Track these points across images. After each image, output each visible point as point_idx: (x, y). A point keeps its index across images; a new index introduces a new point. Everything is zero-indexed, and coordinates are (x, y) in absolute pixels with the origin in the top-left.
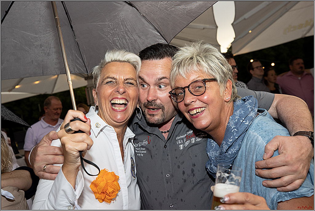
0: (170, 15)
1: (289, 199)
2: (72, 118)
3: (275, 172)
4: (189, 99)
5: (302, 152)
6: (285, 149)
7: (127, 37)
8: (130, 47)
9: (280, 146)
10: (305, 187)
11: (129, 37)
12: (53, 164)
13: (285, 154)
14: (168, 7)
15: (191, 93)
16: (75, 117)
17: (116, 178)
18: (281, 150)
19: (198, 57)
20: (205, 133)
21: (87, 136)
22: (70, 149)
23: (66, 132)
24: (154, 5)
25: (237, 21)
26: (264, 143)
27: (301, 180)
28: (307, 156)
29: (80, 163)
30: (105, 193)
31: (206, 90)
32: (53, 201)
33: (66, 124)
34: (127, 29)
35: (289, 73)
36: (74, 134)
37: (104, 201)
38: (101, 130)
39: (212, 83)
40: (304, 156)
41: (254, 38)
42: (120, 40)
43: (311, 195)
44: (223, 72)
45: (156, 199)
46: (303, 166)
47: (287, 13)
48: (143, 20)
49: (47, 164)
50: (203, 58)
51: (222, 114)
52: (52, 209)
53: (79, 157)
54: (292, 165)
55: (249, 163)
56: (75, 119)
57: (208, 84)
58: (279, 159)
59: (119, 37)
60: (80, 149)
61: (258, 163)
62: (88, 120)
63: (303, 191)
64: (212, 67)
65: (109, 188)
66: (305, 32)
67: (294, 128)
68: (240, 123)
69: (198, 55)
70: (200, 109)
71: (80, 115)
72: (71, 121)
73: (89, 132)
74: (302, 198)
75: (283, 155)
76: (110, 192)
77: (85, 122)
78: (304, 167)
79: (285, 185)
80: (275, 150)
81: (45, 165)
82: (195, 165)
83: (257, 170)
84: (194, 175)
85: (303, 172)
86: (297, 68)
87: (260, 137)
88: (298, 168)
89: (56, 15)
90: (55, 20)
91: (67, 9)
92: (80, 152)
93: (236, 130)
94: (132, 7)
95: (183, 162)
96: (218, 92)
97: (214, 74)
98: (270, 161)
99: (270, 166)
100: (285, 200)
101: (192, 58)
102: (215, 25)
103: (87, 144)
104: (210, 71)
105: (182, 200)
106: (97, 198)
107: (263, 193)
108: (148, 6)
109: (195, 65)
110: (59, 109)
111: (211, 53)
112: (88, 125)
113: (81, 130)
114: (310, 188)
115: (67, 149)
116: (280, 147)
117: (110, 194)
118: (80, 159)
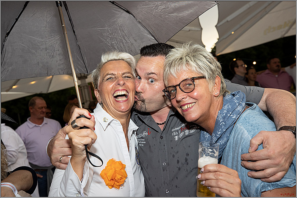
0: (164, 21)
1: (272, 189)
2: (78, 116)
3: (259, 164)
4: (180, 95)
5: (285, 146)
6: (268, 144)
7: (124, 41)
8: (127, 50)
9: (265, 140)
10: (287, 178)
11: (126, 41)
12: (67, 156)
13: (268, 149)
14: (162, 15)
15: (182, 90)
16: (81, 114)
17: (123, 167)
18: (265, 145)
19: (187, 58)
20: (198, 125)
21: (91, 132)
22: (76, 143)
23: (73, 128)
24: (149, 12)
25: (221, 23)
26: (250, 137)
27: (284, 172)
28: (290, 150)
29: (86, 156)
30: (114, 180)
31: (195, 87)
32: (64, 189)
33: (73, 120)
34: (124, 34)
35: (267, 71)
36: (80, 130)
37: (113, 187)
38: (109, 124)
39: (201, 80)
40: (287, 150)
41: (236, 39)
42: (118, 43)
43: (293, 186)
44: (211, 70)
45: (154, 185)
46: (285, 160)
47: (267, 16)
48: (139, 25)
49: (63, 156)
50: (192, 58)
51: (211, 108)
52: (63, 196)
53: (84, 150)
54: (274, 159)
55: (236, 154)
56: (80, 116)
57: (197, 82)
58: (262, 153)
59: (117, 41)
60: (85, 143)
61: (244, 155)
62: (92, 117)
63: (285, 181)
64: (201, 65)
65: (117, 175)
66: (284, 33)
67: (280, 123)
68: (228, 117)
69: (188, 55)
70: (190, 104)
71: (86, 112)
72: (77, 118)
73: (93, 127)
74: (285, 189)
75: (266, 149)
76: (118, 178)
77: (89, 119)
78: (287, 161)
79: (268, 177)
80: (259, 144)
81: (61, 156)
82: (188, 155)
83: (243, 162)
84: (187, 164)
85: (285, 165)
86: (274, 67)
87: (246, 132)
88: (280, 161)
89: (63, 23)
90: (62, 27)
91: (70, 16)
92: (86, 145)
93: (223, 123)
94: (129, 14)
95: (178, 152)
96: (207, 88)
97: (202, 72)
98: (254, 154)
99: (254, 159)
100: (268, 190)
101: (181, 59)
102: (200, 27)
103: (92, 138)
104: (199, 70)
105: (176, 186)
106: (107, 185)
107: (248, 183)
108: (144, 13)
109: (184, 65)
110: (44, 108)
111: (199, 53)
112: (92, 121)
113: (85, 126)
114: (292, 179)
115: (74, 143)
116: (264, 142)
117: (118, 181)
118: (85, 152)
